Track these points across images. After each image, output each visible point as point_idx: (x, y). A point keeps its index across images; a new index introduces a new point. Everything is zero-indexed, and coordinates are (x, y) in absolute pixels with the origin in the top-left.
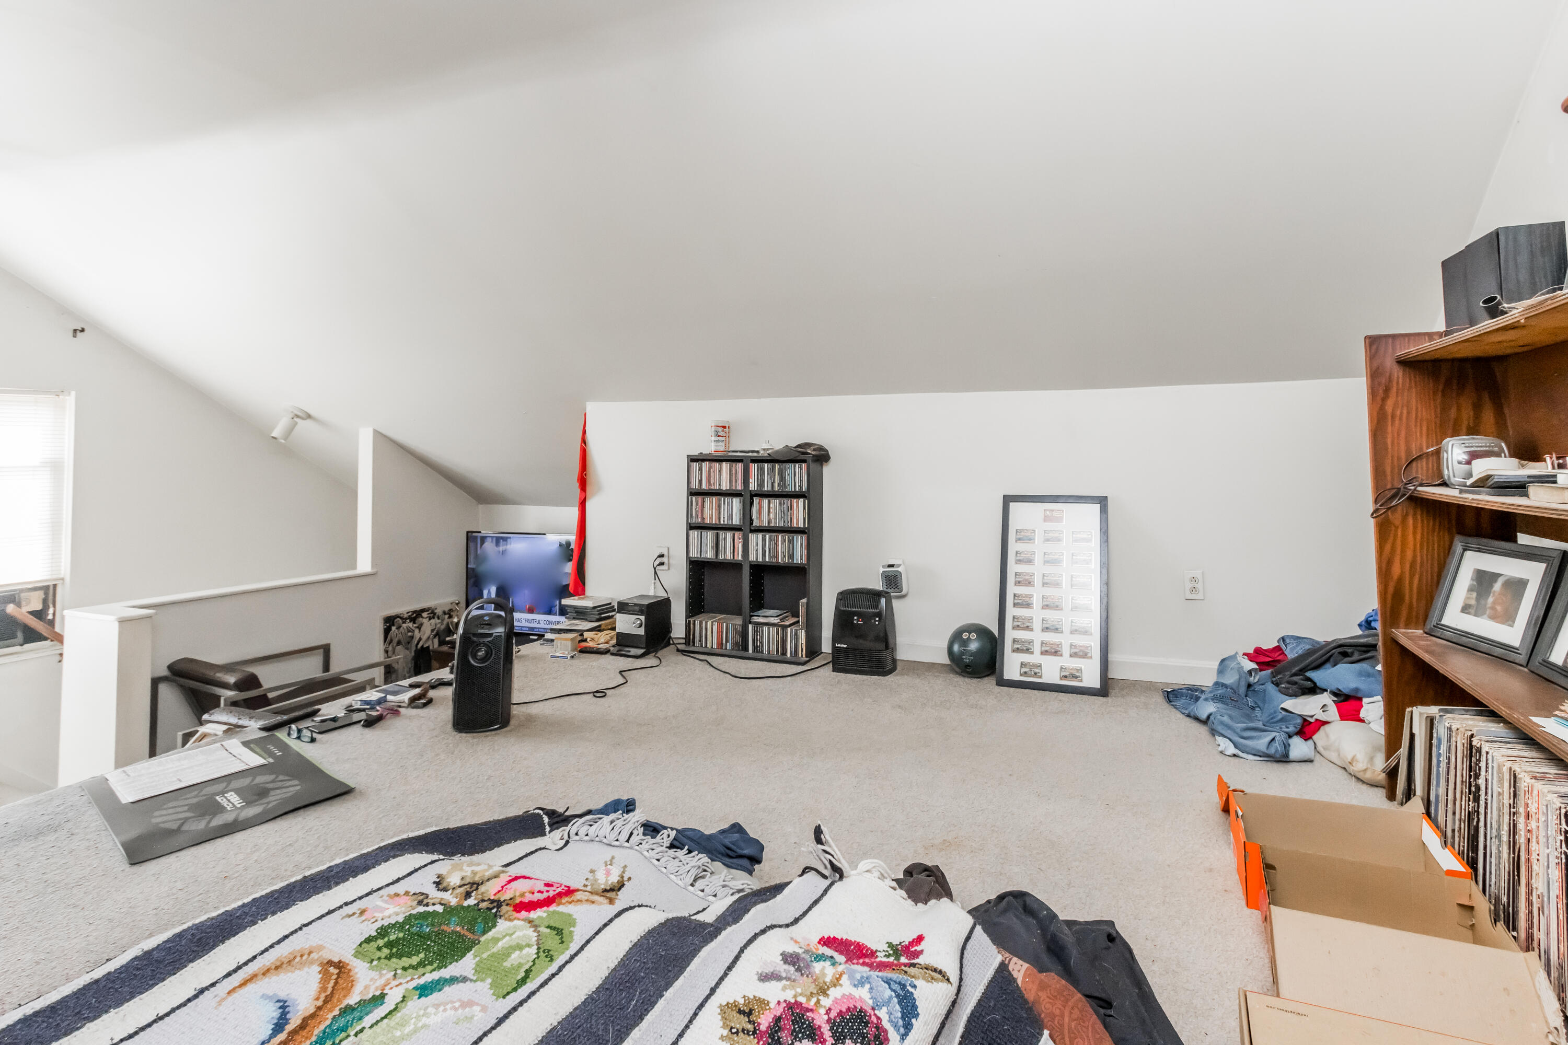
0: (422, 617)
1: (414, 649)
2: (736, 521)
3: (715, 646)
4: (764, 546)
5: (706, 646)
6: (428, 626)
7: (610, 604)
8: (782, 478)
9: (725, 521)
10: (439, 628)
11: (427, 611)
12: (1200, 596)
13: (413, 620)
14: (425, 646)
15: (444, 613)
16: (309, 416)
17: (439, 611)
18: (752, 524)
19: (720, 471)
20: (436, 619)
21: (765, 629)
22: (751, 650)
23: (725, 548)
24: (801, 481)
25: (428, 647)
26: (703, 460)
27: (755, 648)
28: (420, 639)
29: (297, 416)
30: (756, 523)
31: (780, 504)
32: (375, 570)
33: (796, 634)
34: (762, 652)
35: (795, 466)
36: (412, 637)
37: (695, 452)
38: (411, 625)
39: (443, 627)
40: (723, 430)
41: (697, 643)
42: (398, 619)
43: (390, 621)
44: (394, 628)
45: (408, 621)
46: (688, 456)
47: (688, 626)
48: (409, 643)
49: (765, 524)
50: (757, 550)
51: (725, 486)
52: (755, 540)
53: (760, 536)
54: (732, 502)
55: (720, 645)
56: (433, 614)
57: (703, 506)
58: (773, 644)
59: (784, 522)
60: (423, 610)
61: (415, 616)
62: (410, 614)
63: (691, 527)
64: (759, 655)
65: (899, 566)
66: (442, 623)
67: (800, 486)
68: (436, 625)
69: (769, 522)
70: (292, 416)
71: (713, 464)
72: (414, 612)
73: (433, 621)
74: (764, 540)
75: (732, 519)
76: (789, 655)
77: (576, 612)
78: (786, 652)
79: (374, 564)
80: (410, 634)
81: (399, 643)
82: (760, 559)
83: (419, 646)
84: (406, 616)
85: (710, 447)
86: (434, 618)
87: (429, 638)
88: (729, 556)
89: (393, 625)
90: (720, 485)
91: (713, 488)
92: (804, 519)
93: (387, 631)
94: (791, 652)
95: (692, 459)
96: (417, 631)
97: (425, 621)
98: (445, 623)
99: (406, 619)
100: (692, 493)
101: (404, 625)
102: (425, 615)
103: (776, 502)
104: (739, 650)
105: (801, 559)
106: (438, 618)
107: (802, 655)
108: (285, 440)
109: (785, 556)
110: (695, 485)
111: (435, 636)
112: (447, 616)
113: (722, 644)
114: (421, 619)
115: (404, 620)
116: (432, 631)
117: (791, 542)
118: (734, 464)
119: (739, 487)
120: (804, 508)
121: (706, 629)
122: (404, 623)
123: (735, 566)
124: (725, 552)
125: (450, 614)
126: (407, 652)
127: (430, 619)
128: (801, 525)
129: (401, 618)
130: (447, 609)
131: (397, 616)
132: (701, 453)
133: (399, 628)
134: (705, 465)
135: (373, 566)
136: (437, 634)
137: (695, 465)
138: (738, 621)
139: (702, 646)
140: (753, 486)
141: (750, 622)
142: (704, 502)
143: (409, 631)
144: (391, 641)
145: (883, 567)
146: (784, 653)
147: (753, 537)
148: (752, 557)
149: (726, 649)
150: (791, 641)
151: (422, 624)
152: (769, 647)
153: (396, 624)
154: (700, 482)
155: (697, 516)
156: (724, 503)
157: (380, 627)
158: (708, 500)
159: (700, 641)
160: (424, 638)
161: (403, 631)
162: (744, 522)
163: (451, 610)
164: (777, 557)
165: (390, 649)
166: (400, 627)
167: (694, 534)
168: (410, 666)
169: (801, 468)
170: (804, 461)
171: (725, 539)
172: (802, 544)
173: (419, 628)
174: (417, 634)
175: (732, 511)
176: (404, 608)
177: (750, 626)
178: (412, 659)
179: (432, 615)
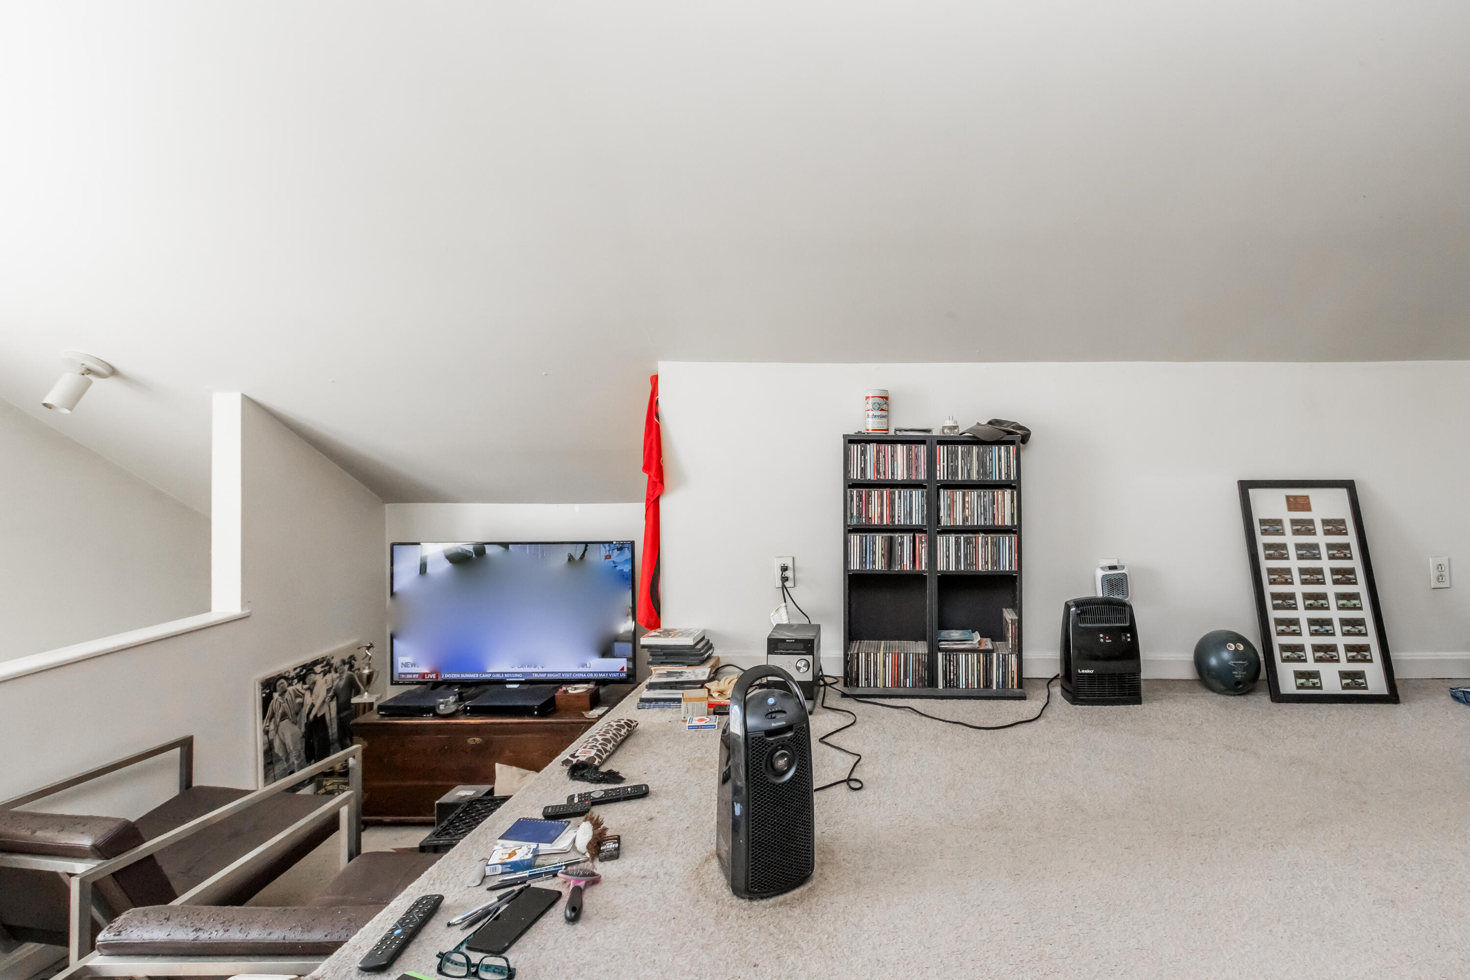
0: (316, 673)
1: (304, 721)
2: (917, 520)
3: (889, 684)
4: (958, 550)
5: (875, 686)
6: (323, 683)
7: (703, 638)
8: (982, 464)
9: (900, 520)
10: (337, 684)
11: (322, 662)
12: (1447, 584)
13: (302, 679)
14: (319, 716)
15: (344, 662)
16: (114, 372)
17: (336, 662)
18: (939, 521)
19: (892, 456)
20: (333, 672)
21: (962, 657)
22: (941, 686)
23: (902, 556)
24: (1008, 467)
25: (324, 716)
26: (868, 442)
27: (948, 683)
28: (313, 705)
29: (89, 371)
30: (945, 521)
31: (979, 496)
32: (246, 612)
33: (1004, 660)
34: (958, 686)
35: (999, 450)
36: (302, 705)
37: (852, 431)
38: (299, 686)
39: (342, 683)
40: (884, 403)
41: (862, 683)
42: (283, 681)
43: (270, 686)
44: (276, 695)
45: (296, 681)
46: (845, 436)
47: (847, 661)
48: (297, 714)
49: (959, 522)
50: (948, 557)
51: (901, 475)
52: (946, 545)
53: (952, 538)
54: (911, 496)
55: (896, 682)
56: (327, 665)
57: (868, 503)
58: (973, 675)
59: (985, 519)
60: (315, 663)
61: (305, 673)
62: (298, 670)
63: (850, 530)
64: (954, 692)
65: (1123, 567)
66: (340, 678)
67: (1008, 474)
68: (333, 682)
69: (965, 519)
70: (83, 370)
71: (882, 446)
72: (304, 667)
73: (328, 676)
74: (957, 543)
75: (911, 518)
76: (995, 688)
77: (664, 654)
78: (991, 683)
79: (245, 601)
80: (299, 700)
81: (284, 716)
82: (952, 568)
83: (311, 716)
84: (293, 674)
85: (870, 425)
86: (330, 672)
87: (324, 702)
88: (907, 566)
89: (275, 691)
90: (893, 474)
91: (882, 477)
92: (1012, 515)
93: (266, 701)
94: (998, 683)
95: (851, 440)
96: (308, 694)
97: (319, 678)
98: (345, 676)
99: (293, 678)
100: (851, 485)
101: (290, 689)
102: (318, 669)
103: (974, 494)
104: (924, 686)
105: (1010, 565)
106: (336, 671)
107: (1013, 686)
108: (71, 409)
109: (987, 563)
110: (855, 475)
111: (332, 698)
112: (347, 667)
113: (899, 681)
114: (313, 675)
115: (289, 680)
116: (328, 691)
117: (996, 545)
118: (913, 446)
119: (922, 476)
120: (1012, 501)
121: (875, 664)
122: (290, 685)
123: (915, 580)
124: (902, 561)
125: (350, 663)
126: (296, 728)
127: (325, 675)
128: (1008, 522)
129: (286, 678)
130: (346, 658)
131: (281, 677)
132: (860, 432)
133: (282, 694)
134: (871, 448)
135: (243, 607)
136: (336, 695)
137: (856, 449)
138: (921, 648)
139: (869, 686)
140: (941, 474)
141: (940, 650)
142: (870, 496)
143: (297, 696)
144: (273, 715)
145: (1103, 568)
146: (988, 683)
147: (941, 540)
148: (941, 566)
149: (905, 686)
150: (998, 670)
151: (314, 683)
152: (967, 679)
153: (278, 688)
154: (863, 470)
155: (860, 516)
156: (900, 497)
157: (256, 696)
158: (875, 493)
159: (867, 679)
160: (318, 704)
161: (289, 698)
162: (929, 522)
163: (352, 658)
164: (976, 565)
165: (272, 727)
166: (285, 691)
167: (855, 539)
168: (299, 747)
169: (1008, 452)
170: (1012, 443)
171: (902, 544)
172: (1010, 547)
173: (311, 689)
174: (308, 699)
175: (911, 508)
176: (288, 664)
177: (940, 655)
178: (303, 737)
179: (327, 668)
